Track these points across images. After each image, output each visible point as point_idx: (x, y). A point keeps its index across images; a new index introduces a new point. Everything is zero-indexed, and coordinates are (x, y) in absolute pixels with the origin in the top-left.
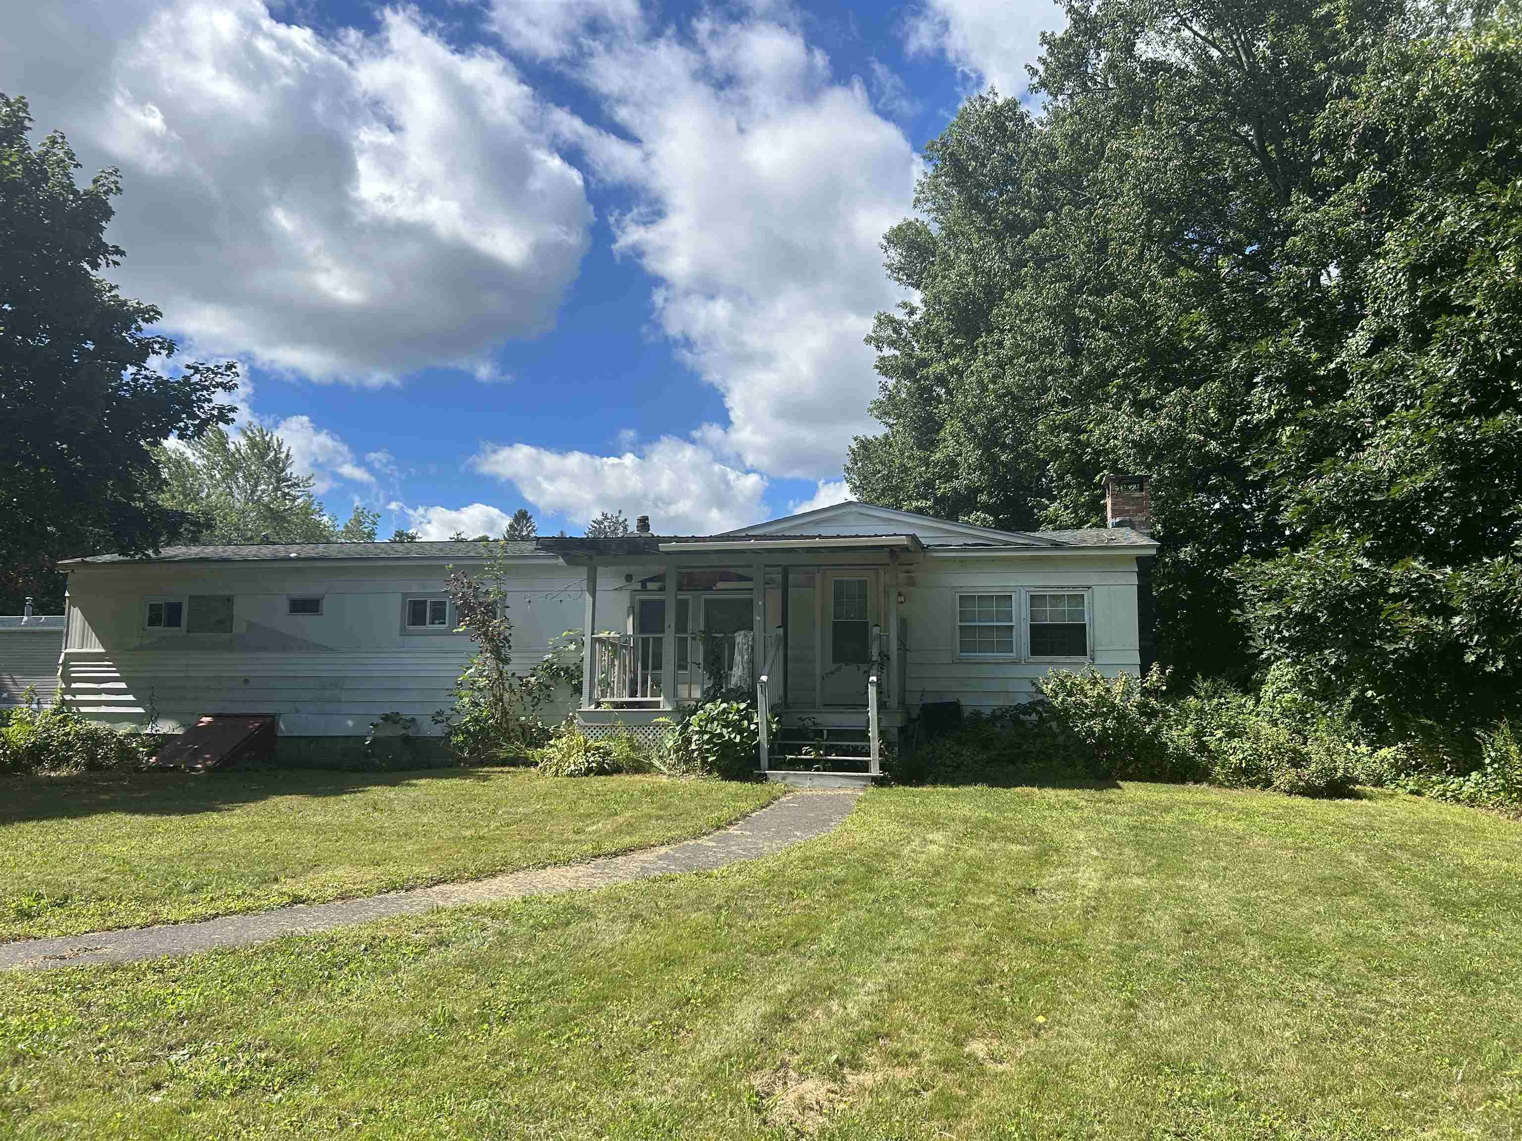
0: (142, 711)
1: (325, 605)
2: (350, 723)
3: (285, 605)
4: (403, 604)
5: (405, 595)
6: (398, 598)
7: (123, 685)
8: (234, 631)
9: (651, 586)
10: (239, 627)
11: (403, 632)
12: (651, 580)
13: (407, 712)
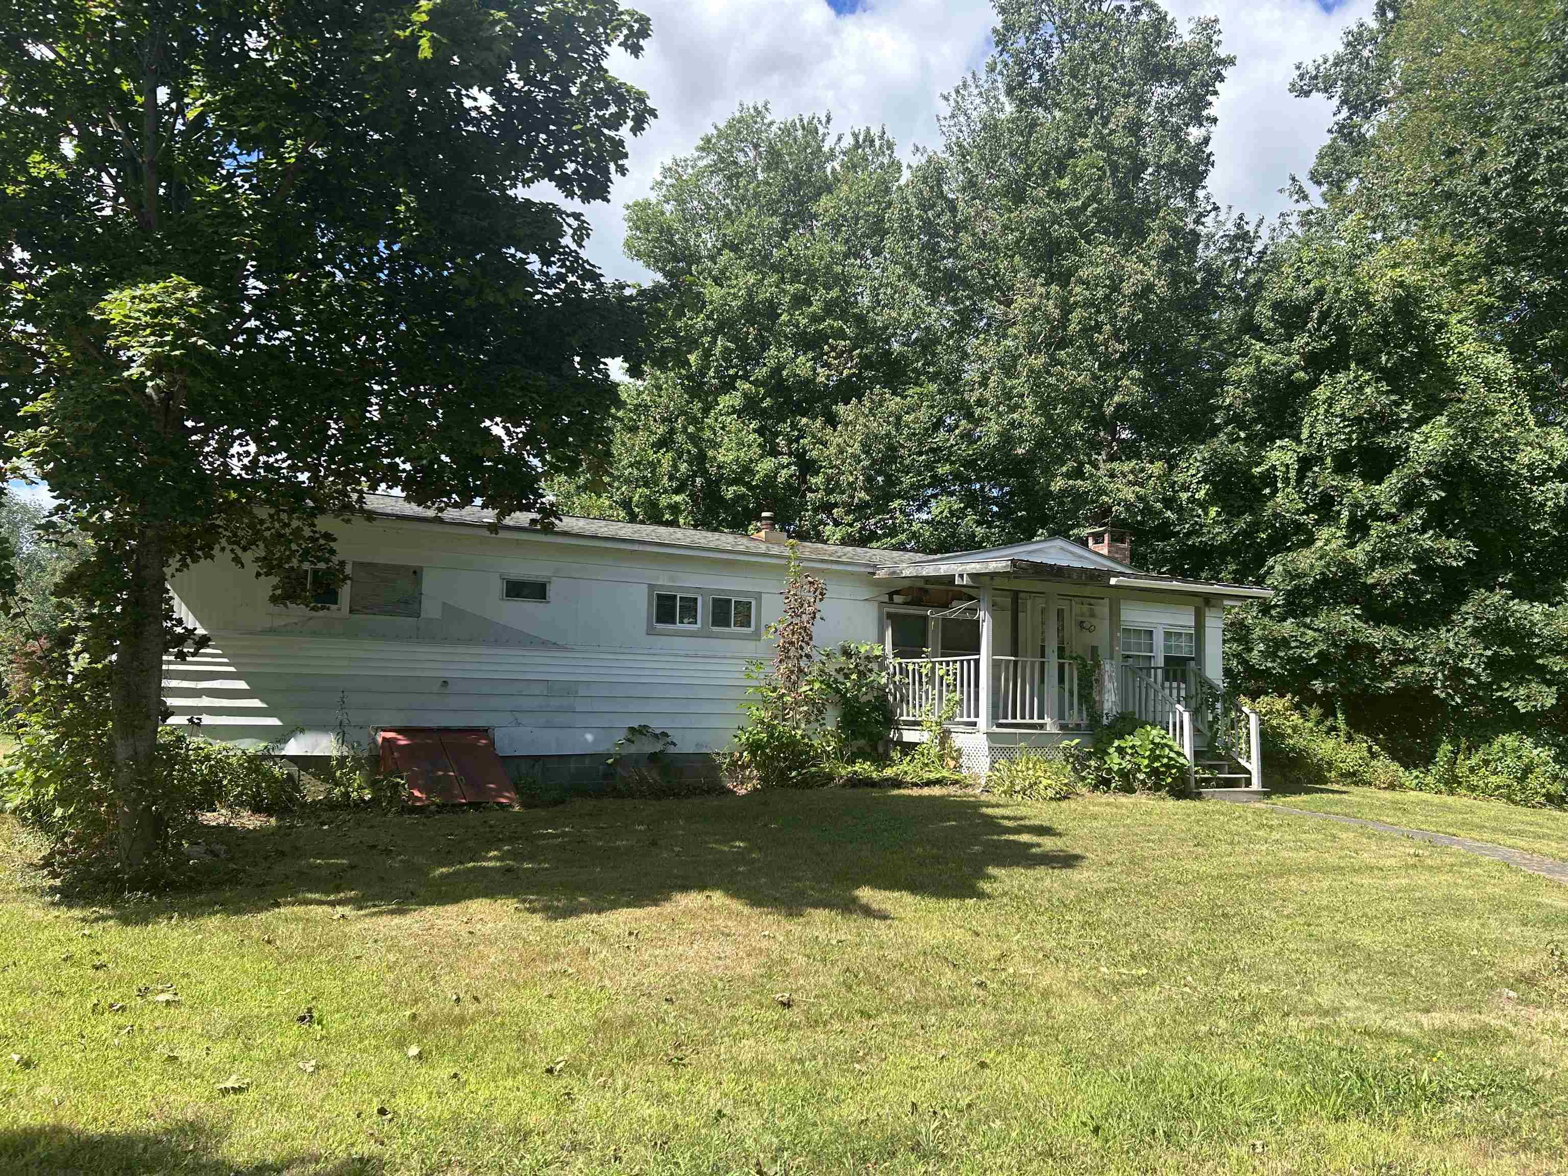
0: (279, 723)
1: (551, 591)
2: (589, 737)
3: (498, 587)
4: (650, 596)
5: (651, 587)
6: (644, 588)
7: (242, 685)
8: (423, 615)
9: (897, 599)
10: (430, 608)
11: (651, 632)
12: (897, 592)
13: (656, 725)
